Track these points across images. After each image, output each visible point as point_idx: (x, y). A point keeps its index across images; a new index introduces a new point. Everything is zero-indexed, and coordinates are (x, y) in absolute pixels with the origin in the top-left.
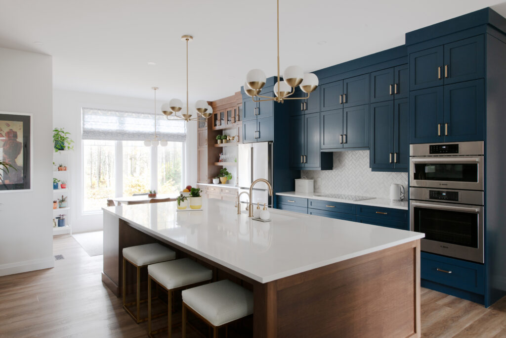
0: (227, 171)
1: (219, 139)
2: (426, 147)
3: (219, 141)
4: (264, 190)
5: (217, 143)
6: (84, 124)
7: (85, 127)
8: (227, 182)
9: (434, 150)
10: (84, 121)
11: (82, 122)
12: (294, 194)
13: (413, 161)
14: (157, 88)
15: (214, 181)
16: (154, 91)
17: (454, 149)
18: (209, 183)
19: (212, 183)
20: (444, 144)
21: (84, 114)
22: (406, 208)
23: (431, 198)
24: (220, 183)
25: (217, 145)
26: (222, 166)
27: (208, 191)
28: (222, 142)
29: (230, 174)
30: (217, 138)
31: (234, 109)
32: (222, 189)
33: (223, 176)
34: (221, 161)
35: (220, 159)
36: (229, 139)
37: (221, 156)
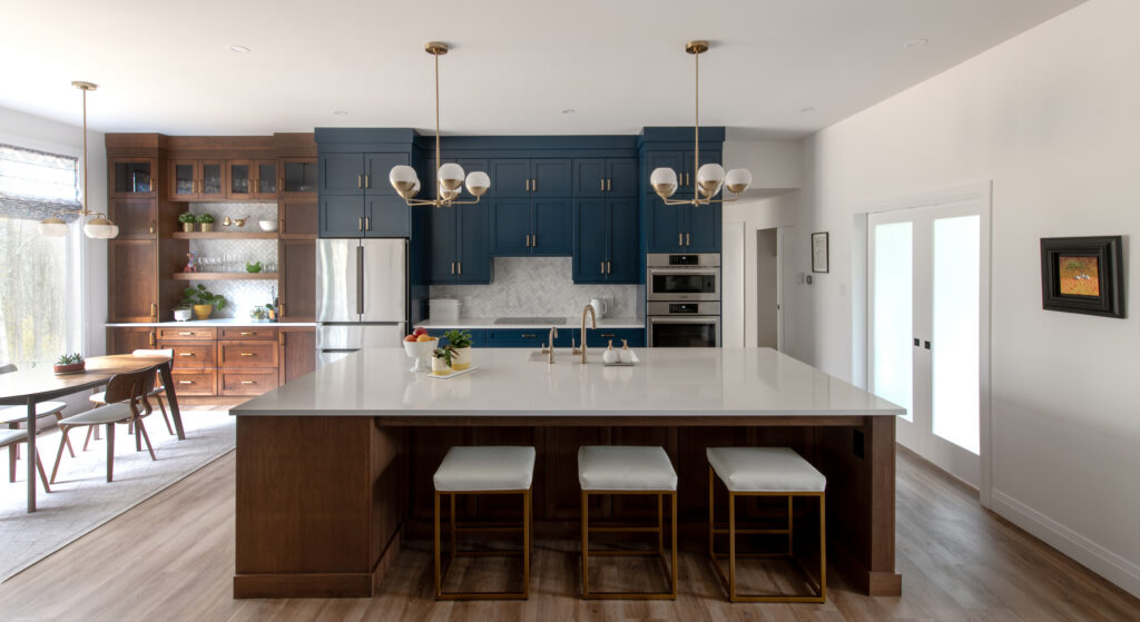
0: (209, 290)
1: (187, 221)
2: (664, 258)
3: (187, 226)
4: (396, 323)
5: (182, 230)
8: (212, 316)
9: (675, 261)
12: (428, 324)
13: (650, 273)
14: (94, 86)
15: (179, 315)
16: (82, 91)
17: (693, 261)
18: (162, 321)
19: (172, 319)
20: (684, 255)
22: (643, 326)
23: (671, 312)
24: (195, 317)
25: (180, 235)
26: (188, 282)
27: (164, 338)
28: (197, 228)
29: (221, 297)
30: (181, 220)
31: (257, 163)
32: (222, 331)
33: (201, 303)
34: (192, 270)
35: (190, 265)
36: (230, 224)
37: (191, 259)
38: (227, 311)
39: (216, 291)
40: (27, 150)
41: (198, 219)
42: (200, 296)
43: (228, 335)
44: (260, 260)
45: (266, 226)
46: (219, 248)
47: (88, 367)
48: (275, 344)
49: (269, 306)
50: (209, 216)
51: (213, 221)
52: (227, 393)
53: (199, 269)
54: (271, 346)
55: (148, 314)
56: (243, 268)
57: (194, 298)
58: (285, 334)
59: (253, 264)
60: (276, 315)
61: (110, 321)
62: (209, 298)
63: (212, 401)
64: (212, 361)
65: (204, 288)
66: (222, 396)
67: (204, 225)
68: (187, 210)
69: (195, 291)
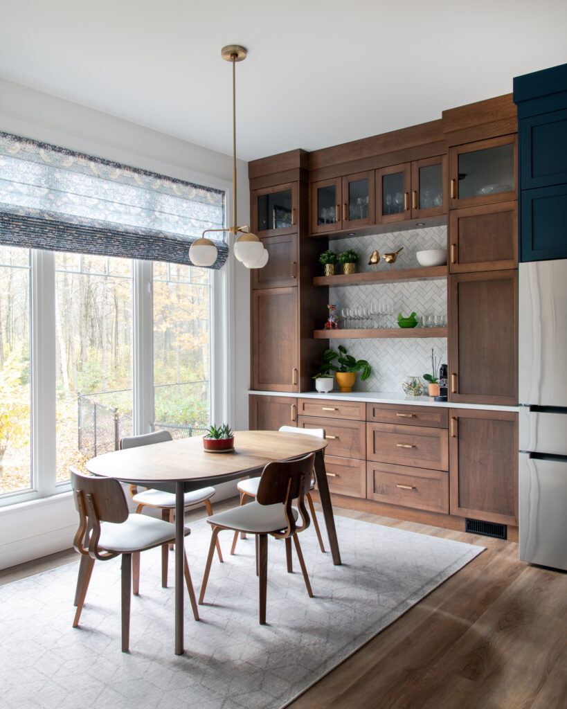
0: (352, 353)
1: (328, 262)
3: (328, 269)
5: (323, 274)
8: (355, 388)
15: (321, 383)
18: (303, 391)
19: (313, 389)
24: (337, 388)
25: (322, 281)
26: (327, 340)
27: (306, 413)
28: (338, 270)
29: (364, 363)
30: (322, 260)
31: (416, 166)
32: (372, 409)
33: (343, 370)
34: (333, 326)
35: (331, 320)
36: (378, 260)
37: (332, 312)
38: (372, 382)
39: (358, 354)
40: (183, 182)
41: (341, 258)
42: (341, 360)
43: (380, 414)
44: (415, 310)
45: (426, 258)
46: (363, 297)
47: (237, 445)
48: (445, 432)
49: (427, 377)
50: (351, 253)
51: (356, 260)
52: (378, 497)
53: (340, 324)
54: (438, 438)
55: (289, 382)
56: (393, 323)
57: (336, 363)
58: (458, 420)
59: (406, 316)
60: (444, 391)
61: (252, 389)
62: (351, 364)
63: (359, 504)
64: (359, 450)
65: (345, 351)
66: (372, 501)
67: (347, 266)
68: (327, 248)
69: (335, 355)
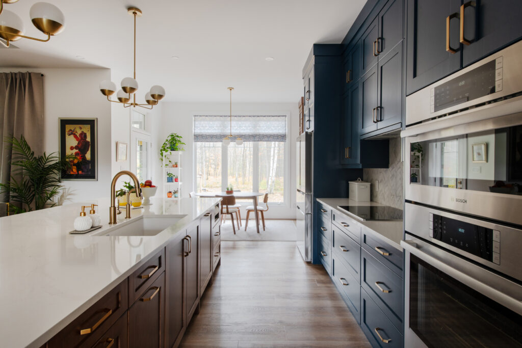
6: (194, 130)
7: (196, 131)
10: (195, 127)
11: (193, 127)
21: (195, 121)
